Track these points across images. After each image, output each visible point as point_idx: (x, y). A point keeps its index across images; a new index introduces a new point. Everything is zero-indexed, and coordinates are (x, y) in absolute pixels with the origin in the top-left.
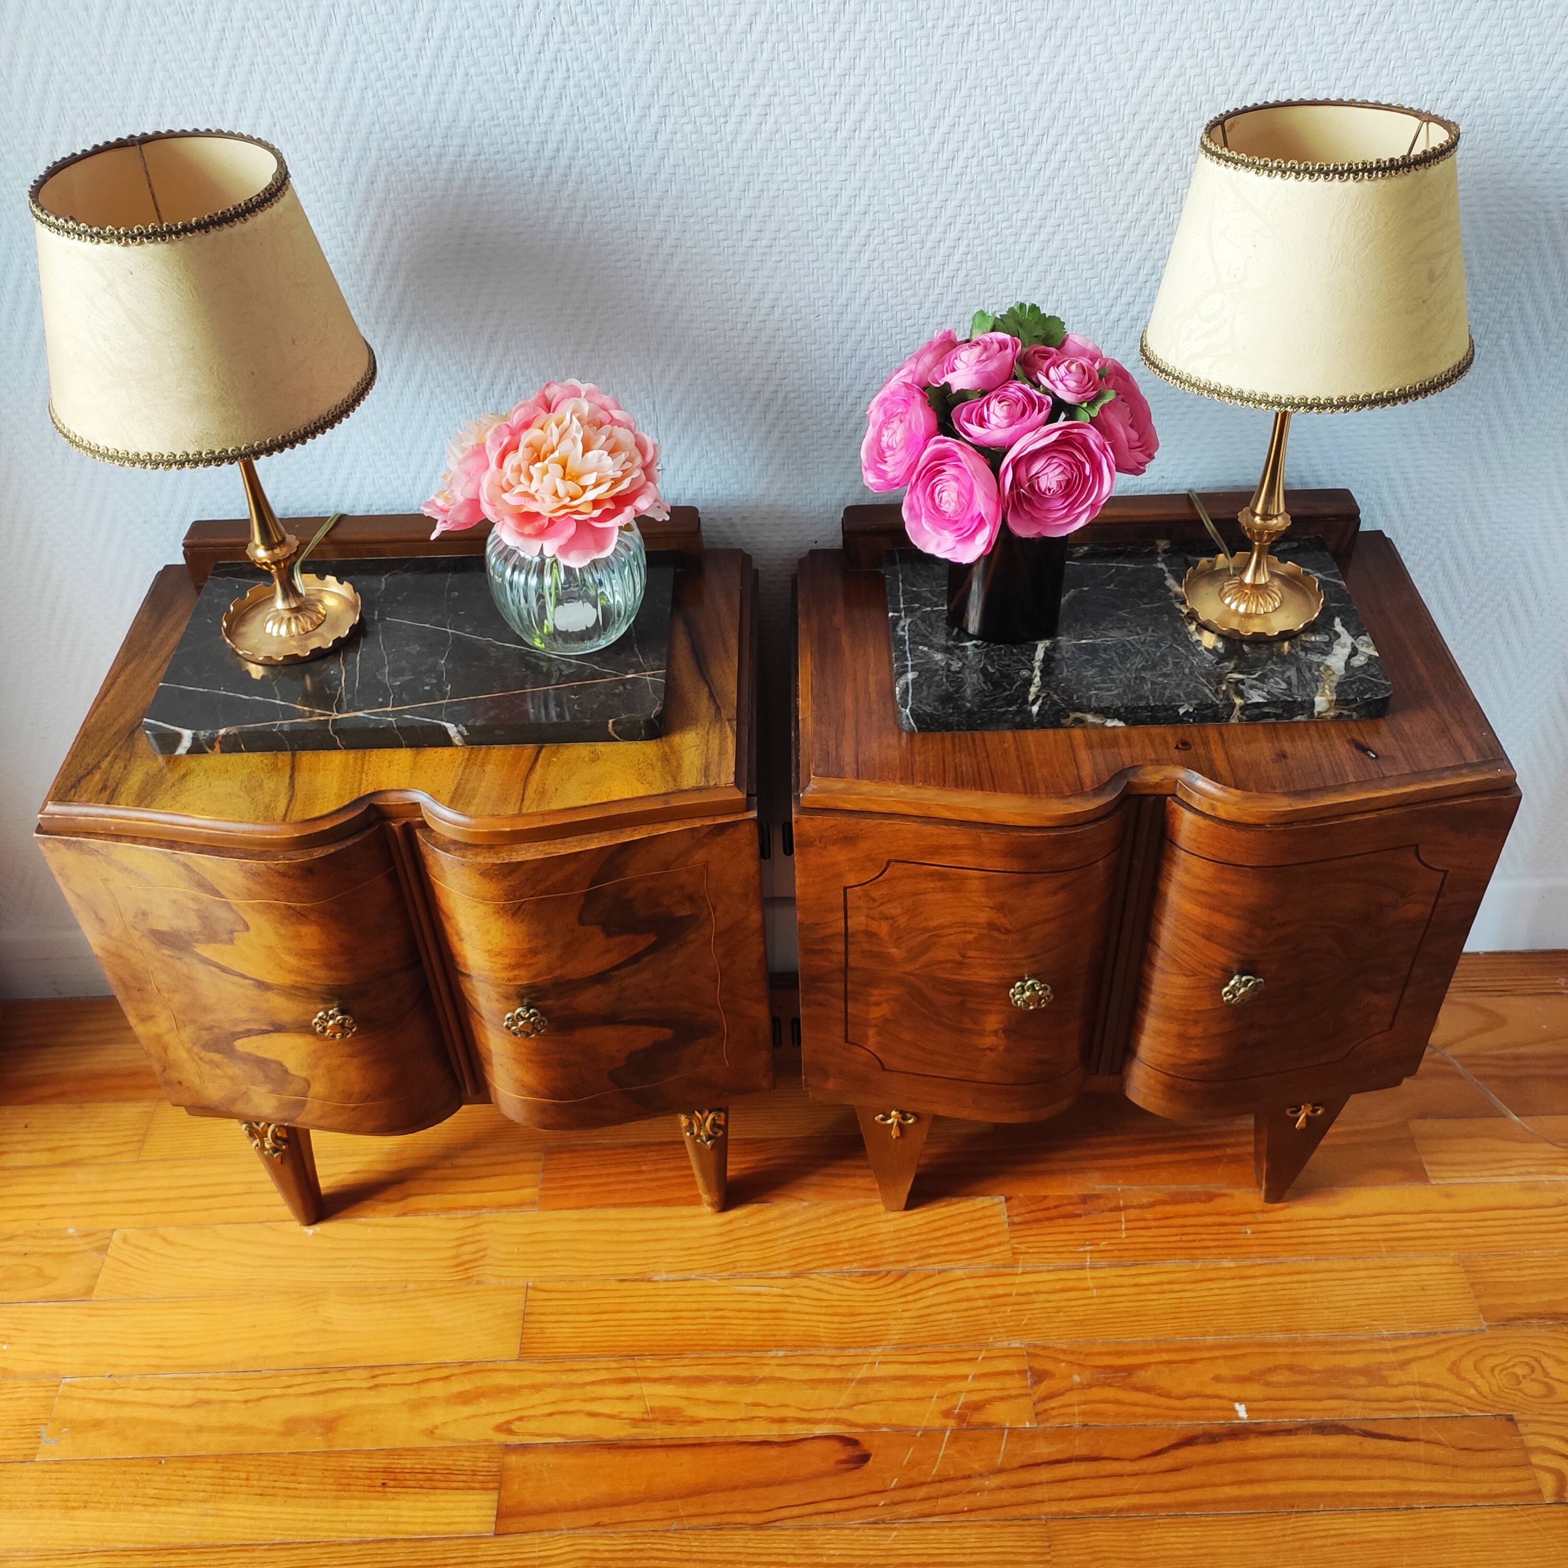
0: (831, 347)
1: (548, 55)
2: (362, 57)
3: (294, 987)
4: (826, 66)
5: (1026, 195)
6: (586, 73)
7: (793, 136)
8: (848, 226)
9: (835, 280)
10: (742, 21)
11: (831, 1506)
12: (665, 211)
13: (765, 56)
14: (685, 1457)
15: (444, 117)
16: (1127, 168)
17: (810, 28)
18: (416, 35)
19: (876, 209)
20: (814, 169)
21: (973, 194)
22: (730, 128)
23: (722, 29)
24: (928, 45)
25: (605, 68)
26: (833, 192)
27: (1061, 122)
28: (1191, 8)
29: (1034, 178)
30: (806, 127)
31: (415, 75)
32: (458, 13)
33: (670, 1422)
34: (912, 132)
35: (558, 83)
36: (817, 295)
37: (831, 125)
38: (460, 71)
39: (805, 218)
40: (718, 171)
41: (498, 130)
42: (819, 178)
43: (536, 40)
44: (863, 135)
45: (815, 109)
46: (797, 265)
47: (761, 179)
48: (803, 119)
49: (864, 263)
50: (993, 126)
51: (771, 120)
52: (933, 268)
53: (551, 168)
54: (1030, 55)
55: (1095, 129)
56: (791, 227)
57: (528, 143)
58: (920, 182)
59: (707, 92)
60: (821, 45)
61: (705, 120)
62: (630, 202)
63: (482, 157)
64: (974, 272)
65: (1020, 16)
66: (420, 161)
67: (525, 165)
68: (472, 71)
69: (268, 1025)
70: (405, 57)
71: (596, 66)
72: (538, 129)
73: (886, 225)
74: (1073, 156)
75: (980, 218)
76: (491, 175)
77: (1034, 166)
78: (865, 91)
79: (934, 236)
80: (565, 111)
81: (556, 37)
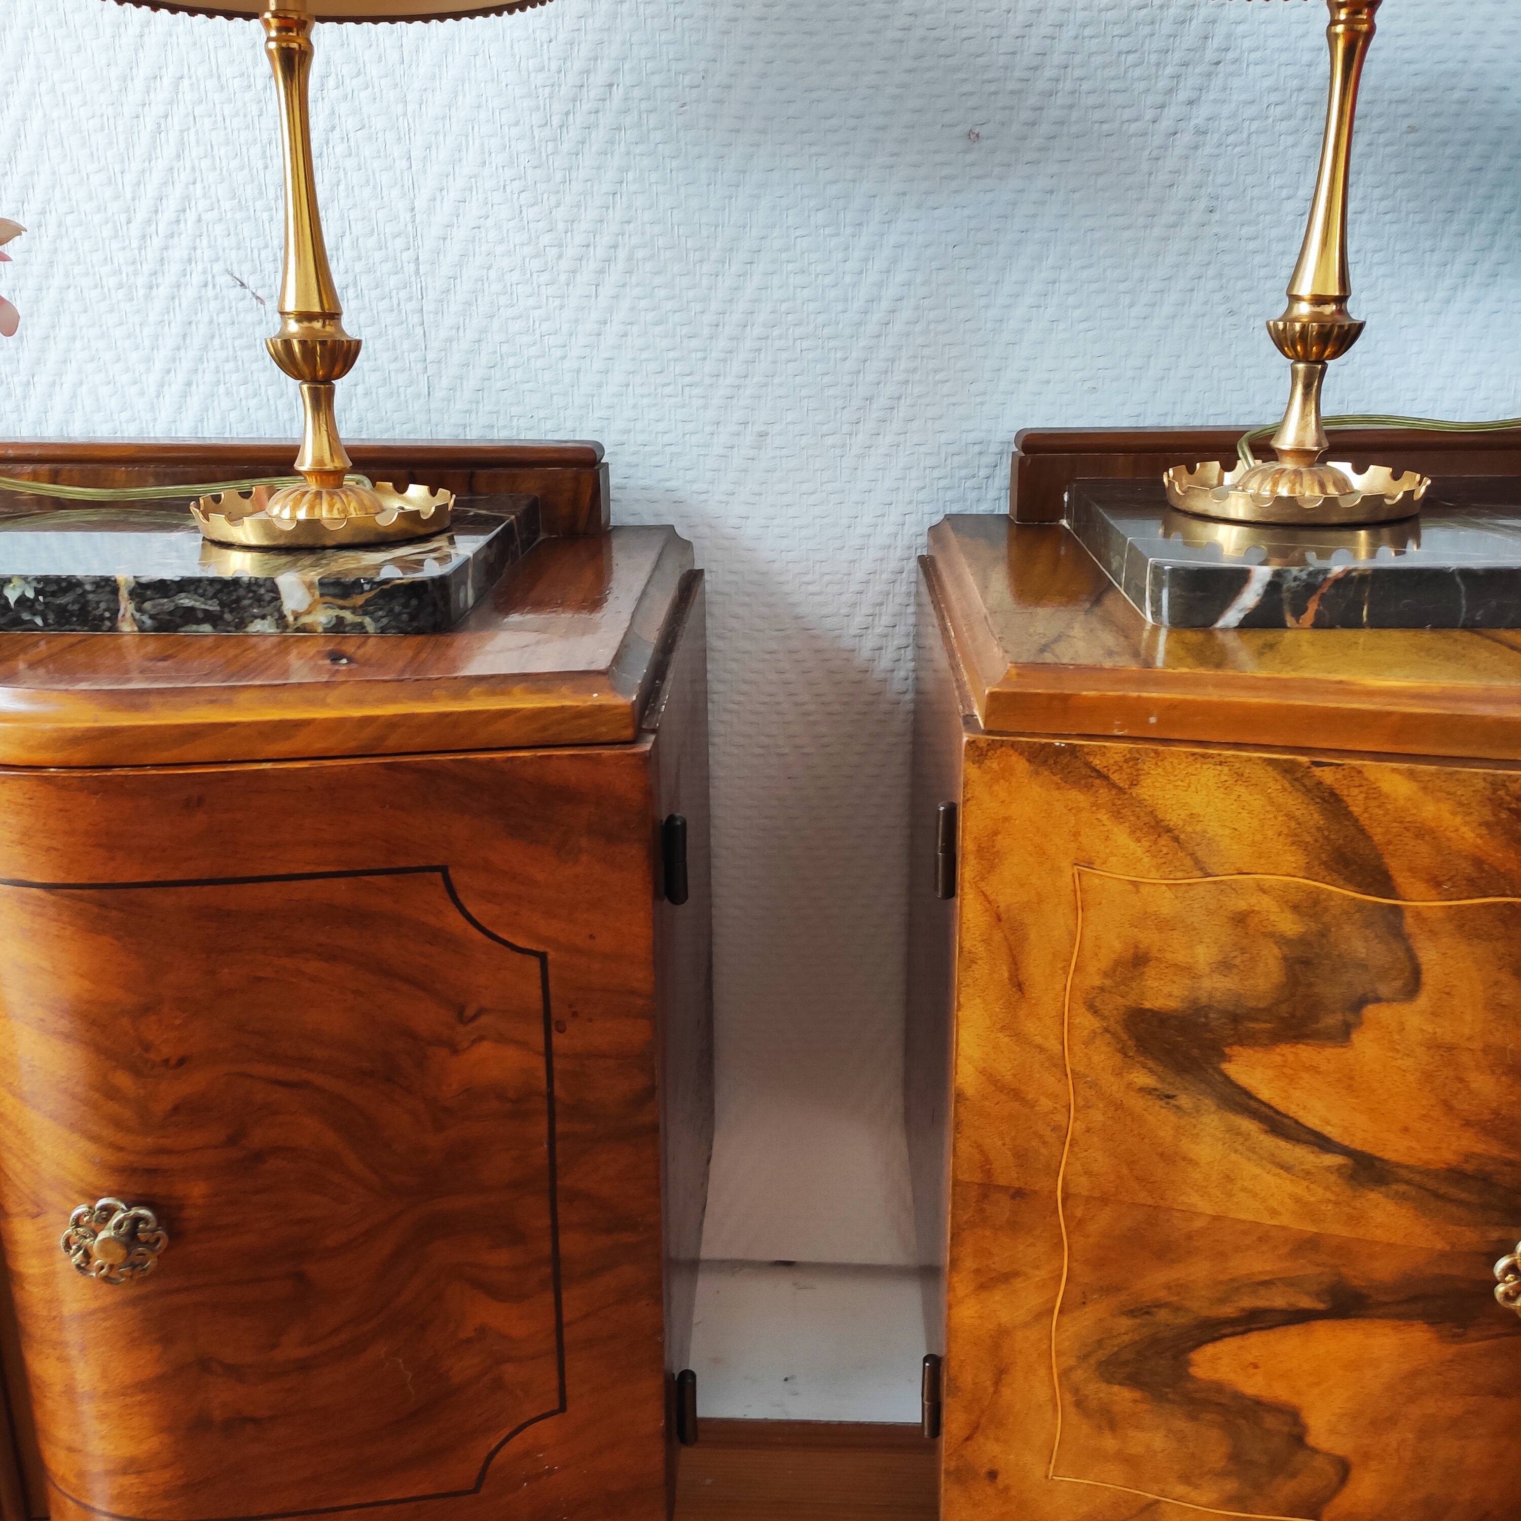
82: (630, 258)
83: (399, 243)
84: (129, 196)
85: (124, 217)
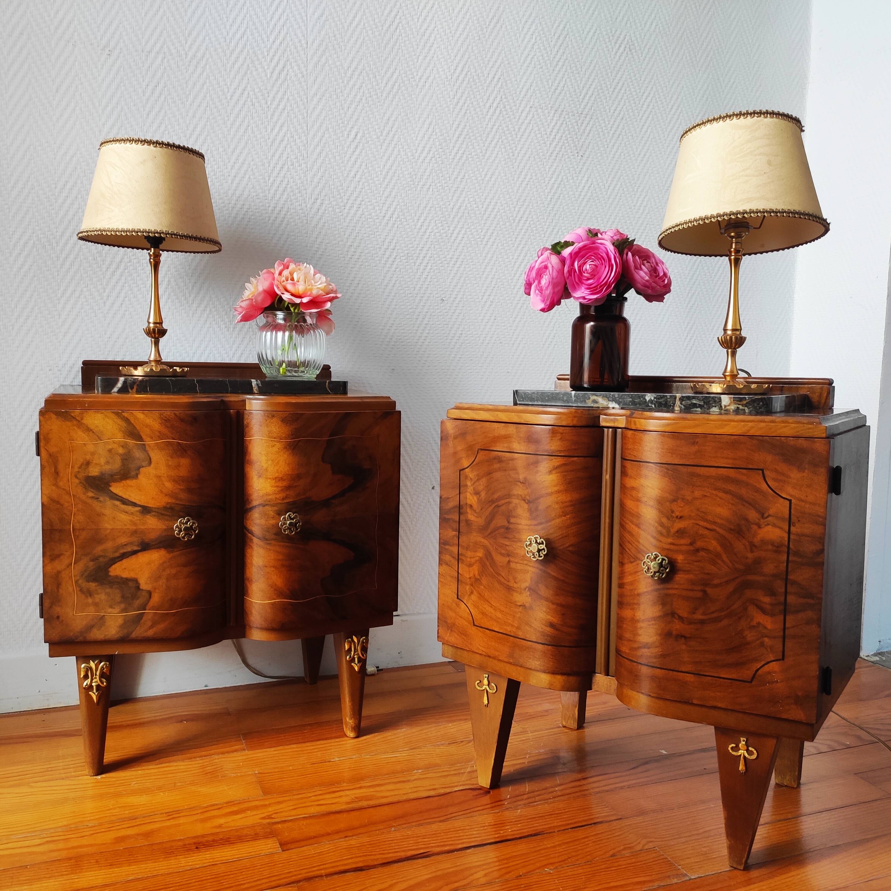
0: (380, 303)
1: (282, 175)
3: (165, 508)
4: (381, 193)
5: (451, 249)
6: (295, 183)
7: (369, 217)
8: (388, 253)
9: (382, 275)
10: (352, 174)
11: (478, 808)
12: (319, 240)
13: (360, 187)
14: (386, 808)
15: (238, 193)
16: (484, 243)
17: (376, 179)
18: (232, 161)
19: (398, 248)
20: (376, 230)
21: (432, 246)
22: (346, 211)
23: (345, 175)
24: (416, 190)
25: (302, 183)
26: (383, 240)
27: (461, 223)
28: (499, 190)
29: (453, 242)
30: (373, 214)
31: (229, 176)
32: (250, 155)
33: (371, 800)
34: (411, 221)
35: (284, 186)
36: (376, 280)
37: (382, 214)
38: (247, 176)
39: (372, 249)
40: (340, 227)
41: (258, 200)
42: (377, 234)
43: (277, 169)
44: (394, 219)
45: (377, 208)
46: (369, 267)
47: (356, 231)
48: (372, 211)
49: (393, 269)
50: (439, 222)
51: (361, 210)
52: (419, 274)
53: (277, 218)
54: (450, 198)
55: (472, 227)
56: (366, 251)
57: (269, 207)
58: (414, 239)
59: (338, 197)
60: (380, 186)
61: (337, 207)
62: (306, 235)
63: (250, 210)
64: (434, 277)
65: (446, 185)
66: (224, 209)
67: (267, 215)
68: (252, 177)
69: (138, 546)
70: (227, 168)
71: (299, 182)
72: (274, 202)
73: (402, 255)
74: (466, 236)
75: (435, 256)
76: (252, 217)
77: (453, 238)
78: (395, 203)
79: (419, 261)
80: (285, 196)
81: (286, 168)
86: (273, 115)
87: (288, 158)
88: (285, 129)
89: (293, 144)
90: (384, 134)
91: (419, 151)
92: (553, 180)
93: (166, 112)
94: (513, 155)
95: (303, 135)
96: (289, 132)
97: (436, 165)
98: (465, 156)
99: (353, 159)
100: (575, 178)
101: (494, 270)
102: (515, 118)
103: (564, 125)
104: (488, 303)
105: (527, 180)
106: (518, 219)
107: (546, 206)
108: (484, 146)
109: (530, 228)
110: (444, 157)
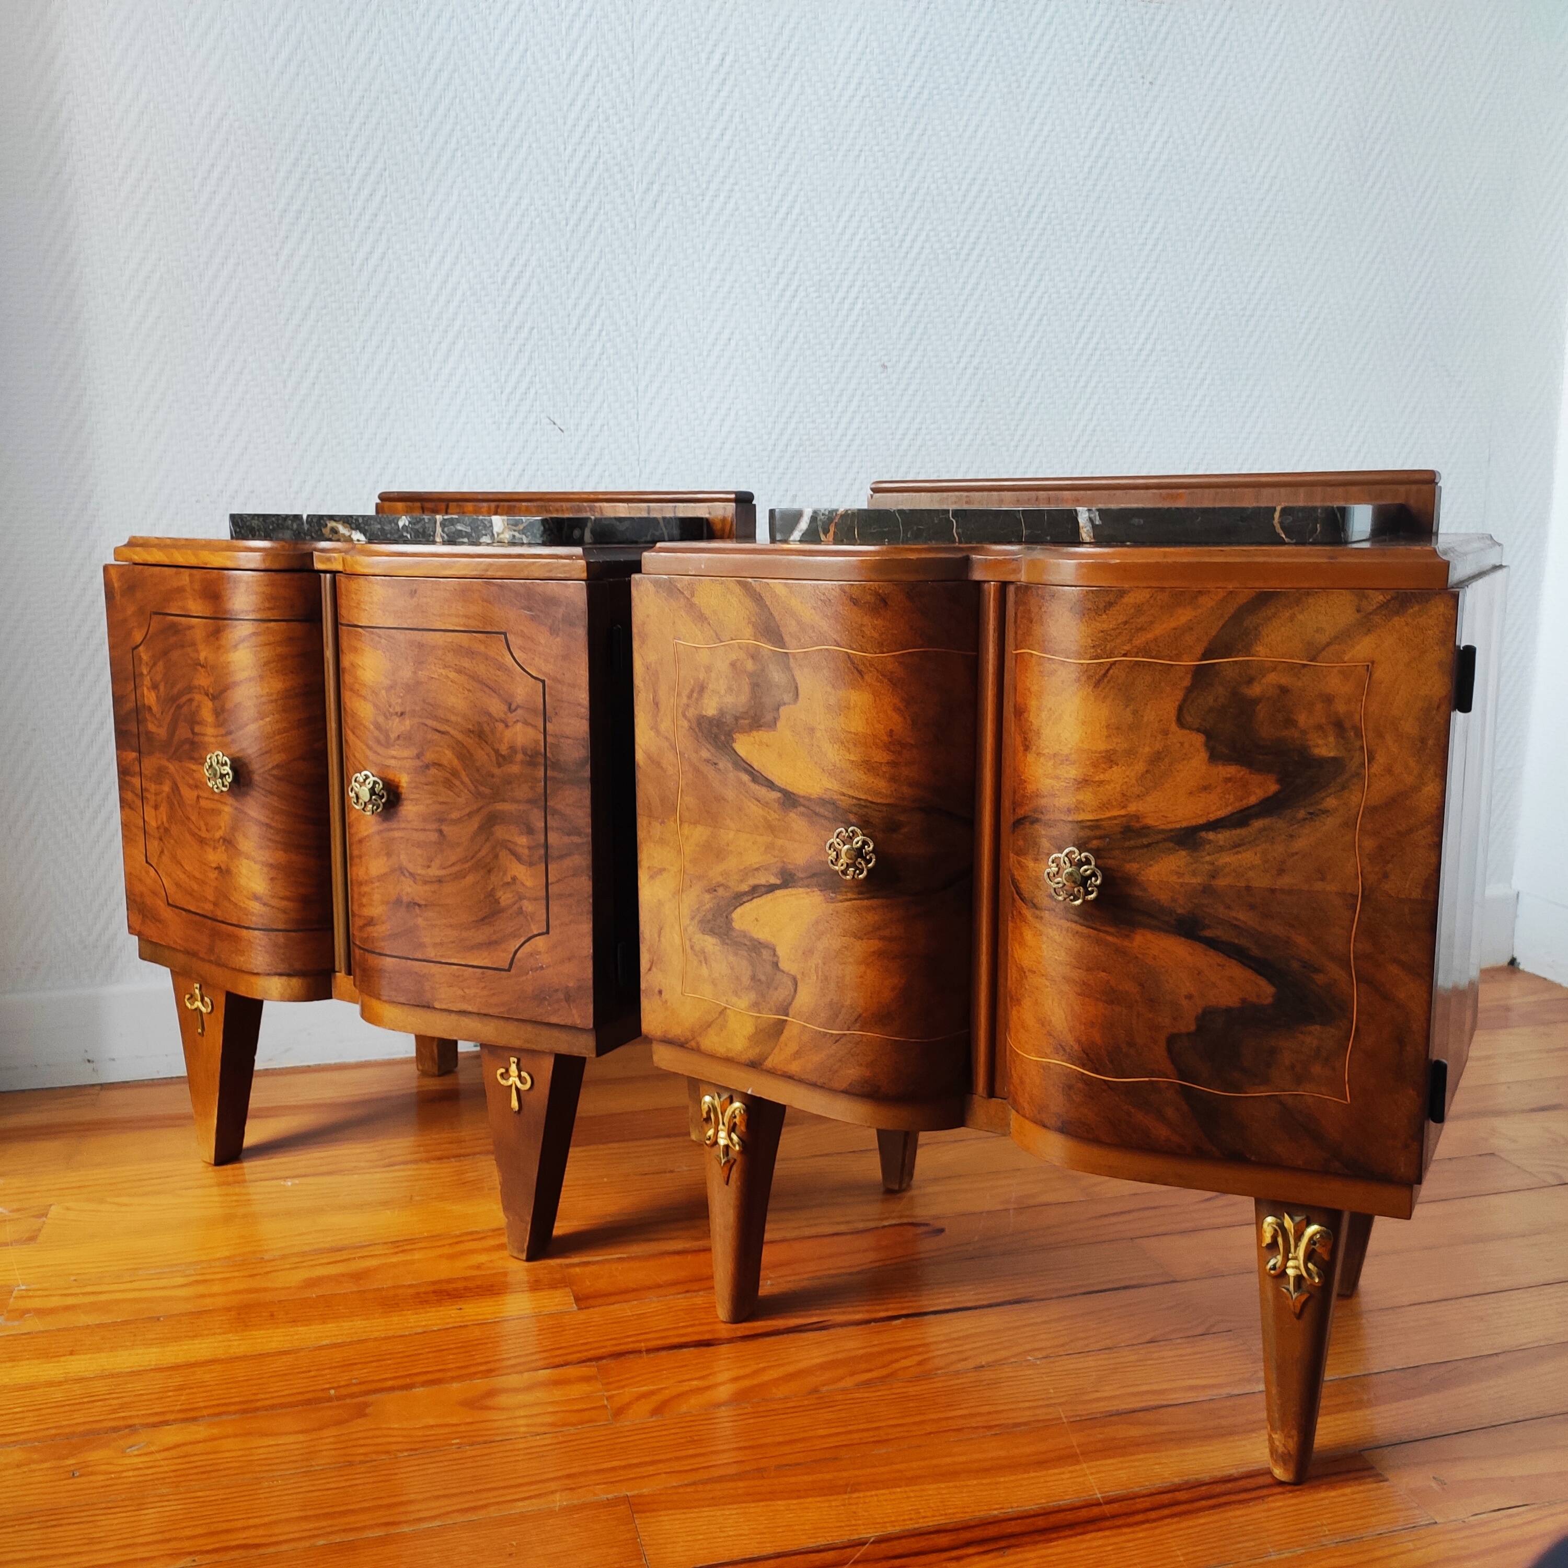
1: (588, 140)
2: (459, 127)
4: (770, 168)
5: (900, 270)
6: (612, 155)
7: (747, 214)
8: (783, 281)
9: (773, 321)
10: (716, 133)
13: (731, 158)
16: (962, 257)
17: (760, 142)
18: (499, 117)
19: (802, 270)
20: (761, 239)
21: (865, 266)
22: (705, 204)
23: (704, 136)
24: (834, 161)
25: (625, 153)
26: (773, 256)
27: (919, 221)
28: (992, 154)
29: (905, 258)
30: (756, 208)
31: (494, 144)
32: (530, 105)
34: (826, 219)
35: (592, 160)
37: (772, 209)
38: (526, 145)
43: (580, 129)
44: (793, 217)
45: (762, 197)
48: (754, 203)
50: (877, 220)
51: (733, 201)
52: (840, 317)
54: (898, 174)
55: (940, 228)
58: (831, 254)
59: (691, 177)
60: (767, 154)
61: (689, 196)
64: (868, 324)
65: (890, 149)
68: (534, 145)
70: (489, 131)
71: (619, 151)
73: (809, 283)
74: (927, 245)
75: (871, 284)
77: (904, 250)
78: (795, 187)
79: (840, 295)
81: (594, 128)
82: (737, 414)
83: (630, 405)
84: (503, 380)
85: (499, 391)
86: (569, 28)
87: (598, 107)
88: (592, 53)
89: (607, 80)
90: (775, 56)
91: (840, 86)
92: (1095, 131)
93: (380, 32)
94: (1019, 87)
95: (626, 62)
96: (599, 59)
97: (871, 111)
98: (926, 92)
99: (717, 105)
100: (1138, 127)
101: (981, 308)
102: (1022, 14)
103: (1117, 25)
104: (970, 371)
105: (1045, 133)
106: (1026, 209)
107: (1081, 183)
108: (963, 71)
109: (1049, 227)
110: (886, 94)
